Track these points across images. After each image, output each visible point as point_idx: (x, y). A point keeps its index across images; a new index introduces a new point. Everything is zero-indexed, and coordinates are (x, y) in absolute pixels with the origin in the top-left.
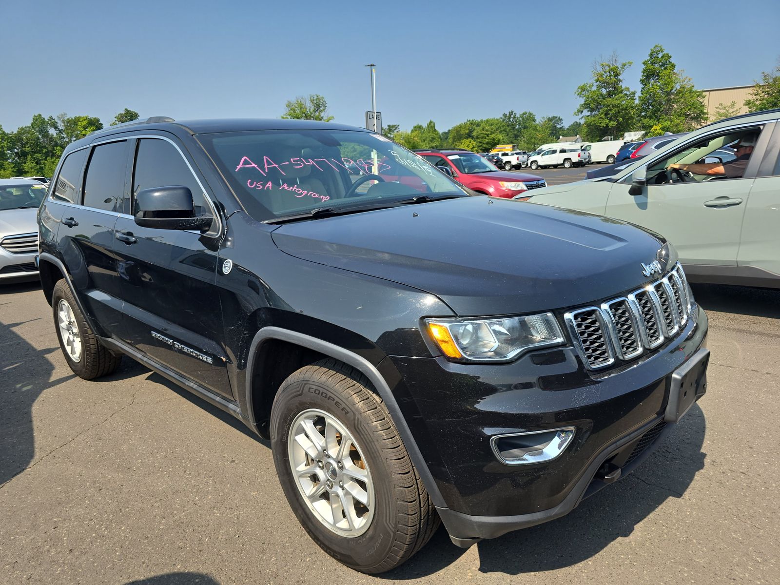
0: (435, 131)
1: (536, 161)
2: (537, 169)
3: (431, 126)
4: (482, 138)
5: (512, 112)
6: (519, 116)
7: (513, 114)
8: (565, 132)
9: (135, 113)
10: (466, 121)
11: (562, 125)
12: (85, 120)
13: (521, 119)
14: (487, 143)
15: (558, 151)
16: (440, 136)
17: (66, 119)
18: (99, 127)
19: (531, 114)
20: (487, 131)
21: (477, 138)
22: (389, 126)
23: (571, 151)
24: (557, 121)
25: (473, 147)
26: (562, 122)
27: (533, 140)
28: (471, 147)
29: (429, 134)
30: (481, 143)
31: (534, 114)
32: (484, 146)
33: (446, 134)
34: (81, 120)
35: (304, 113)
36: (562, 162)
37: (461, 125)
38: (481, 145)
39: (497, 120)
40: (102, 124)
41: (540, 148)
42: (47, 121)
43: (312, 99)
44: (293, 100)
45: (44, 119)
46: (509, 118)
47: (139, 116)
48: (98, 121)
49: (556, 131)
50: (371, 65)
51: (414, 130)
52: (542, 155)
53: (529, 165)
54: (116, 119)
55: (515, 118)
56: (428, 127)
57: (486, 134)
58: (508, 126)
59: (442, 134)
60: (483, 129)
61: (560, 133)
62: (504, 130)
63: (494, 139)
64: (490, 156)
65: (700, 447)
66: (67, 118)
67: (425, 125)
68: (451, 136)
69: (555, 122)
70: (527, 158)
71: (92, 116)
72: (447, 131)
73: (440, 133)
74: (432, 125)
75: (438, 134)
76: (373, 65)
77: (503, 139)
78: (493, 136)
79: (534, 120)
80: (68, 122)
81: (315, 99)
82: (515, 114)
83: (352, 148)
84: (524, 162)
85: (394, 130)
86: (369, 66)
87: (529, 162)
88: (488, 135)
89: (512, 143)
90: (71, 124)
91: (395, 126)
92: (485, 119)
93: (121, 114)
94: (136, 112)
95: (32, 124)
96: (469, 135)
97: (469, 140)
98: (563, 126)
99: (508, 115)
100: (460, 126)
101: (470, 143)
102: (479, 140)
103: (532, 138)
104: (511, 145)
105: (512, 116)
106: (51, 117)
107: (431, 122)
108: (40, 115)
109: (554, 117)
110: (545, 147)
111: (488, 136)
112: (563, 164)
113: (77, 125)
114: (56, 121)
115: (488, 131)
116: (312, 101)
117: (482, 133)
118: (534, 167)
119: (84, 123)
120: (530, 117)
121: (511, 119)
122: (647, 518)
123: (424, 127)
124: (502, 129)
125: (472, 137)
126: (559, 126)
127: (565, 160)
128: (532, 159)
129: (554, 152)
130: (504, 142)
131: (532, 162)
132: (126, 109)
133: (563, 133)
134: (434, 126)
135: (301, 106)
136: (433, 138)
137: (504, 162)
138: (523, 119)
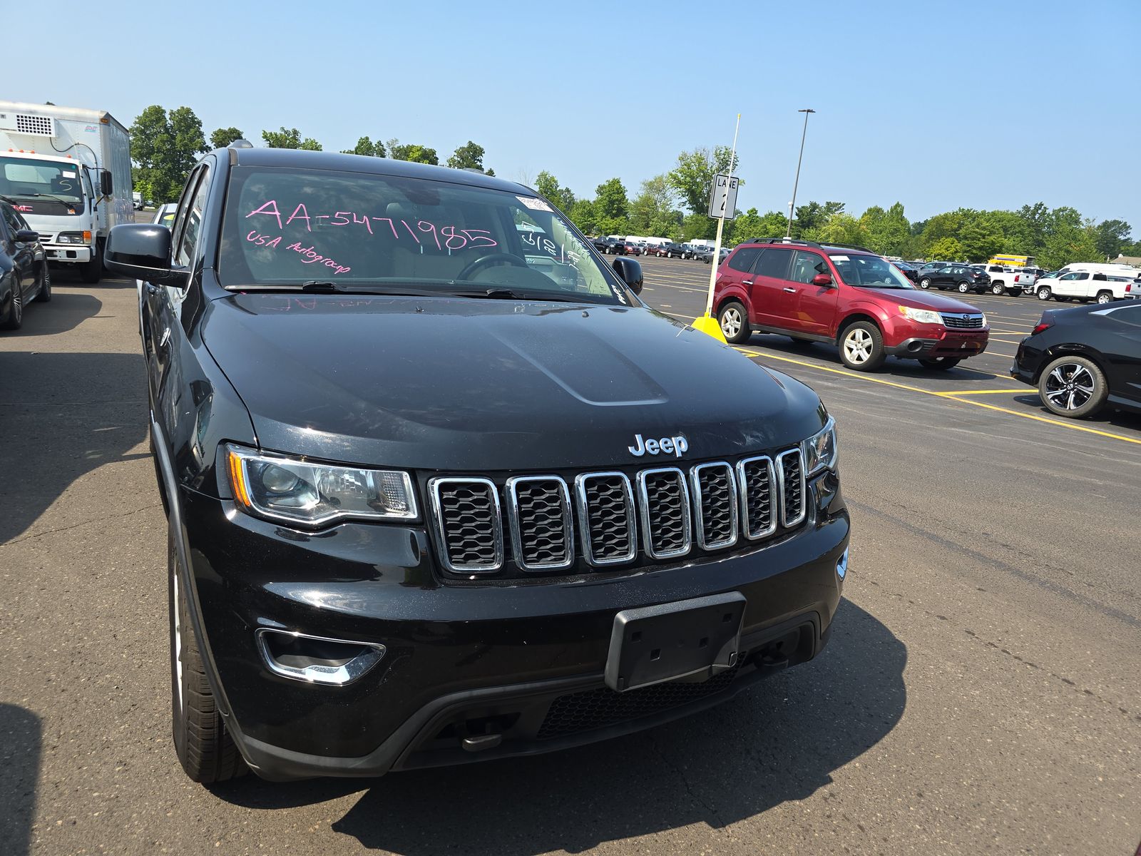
0: (902, 218)
1: (1049, 287)
2: (1047, 299)
3: (897, 211)
4: (973, 239)
5: (1041, 205)
6: (1051, 213)
7: (1042, 208)
8: (1131, 249)
9: (480, 148)
10: (956, 209)
11: (1128, 236)
12: (418, 151)
13: (1054, 217)
14: (981, 248)
15: (1091, 277)
16: (909, 229)
17: (396, 147)
18: (434, 161)
19: (1074, 212)
20: (984, 228)
21: (966, 238)
22: (828, 203)
23: (1117, 279)
24: (1121, 228)
25: (956, 252)
26: (1129, 231)
27: (1062, 253)
28: (953, 250)
29: (891, 223)
30: (969, 246)
31: (1079, 212)
32: (974, 251)
33: (920, 227)
34: (414, 150)
35: (703, 172)
36: (1094, 295)
37: (946, 215)
38: (970, 250)
39: (1012, 214)
40: (437, 159)
41: (1066, 267)
42: (374, 146)
43: (718, 151)
44: (691, 151)
45: (371, 143)
46: (1034, 214)
47: (484, 153)
48: (434, 153)
49: (1114, 244)
50: (808, 111)
51: (868, 214)
52: (1062, 279)
53: (1035, 291)
54: (456, 154)
55: (1044, 214)
56: (892, 211)
57: (981, 234)
58: (1029, 226)
59: (914, 226)
60: (978, 226)
61: (1122, 248)
62: (1020, 232)
63: (993, 243)
64: (970, 268)
65: (835, 766)
66: (399, 145)
67: (886, 209)
68: (926, 230)
69: (1115, 230)
70: (1034, 279)
71: (427, 146)
72: (922, 222)
73: (911, 224)
74: (899, 209)
75: (907, 224)
76: (812, 111)
77: (1014, 246)
78: (992, 238)
79: (1077, 222)
80: (398, 151)
81: (722, 152)
82: (1045, 208)
83: (763, 228)
84: (1027, 286)
85: (836, 210)
86: (805, 111)
87: (1036, 287)
88: (984, 236)
89: (1028, 253)
90: (400, 154)
91: (837, 204)
92: (989, 210)
93: (463, 148)
94: (482, 147)
95: (356, 149)
96: (954, 234)
97: (950, 239)
98: (1129, 239)
99: (1032, 209)
100: (946, 217)
101: (952, 244)
102: (967, 242)
103: (1060, 249)
104: (1025, 258)
105: (1040, 211)
106: (380, 143)
107: (898, 205)
108: (367, 138)
109: (1115, 221)
110: (1074, 267)
111: (984, 238)
112: (1096, 299)
113: (408, 156)
114: (385, 148)
115: (986, 229)
116: (717, 155)
117: (974, 232)
118: (1043, 295)
119: (416, 155)
120: (1071, 216)
121: (1037, 217)
122: (633, 839)
123: (885, 211)
124: (1018, 229)
125: (957, 236)
126: (1122, 238)
127: (1101, 292)
128: (1042, 282)
129: (1084, 276)
130: (1015, 250)
131: (1041, 288)
132: (470, 142)
133: (1128, 250)
134: (902, 212)
135: (700, 160)
136: (896, 230)
137: (992, 281)
138: (1058, 218)
